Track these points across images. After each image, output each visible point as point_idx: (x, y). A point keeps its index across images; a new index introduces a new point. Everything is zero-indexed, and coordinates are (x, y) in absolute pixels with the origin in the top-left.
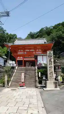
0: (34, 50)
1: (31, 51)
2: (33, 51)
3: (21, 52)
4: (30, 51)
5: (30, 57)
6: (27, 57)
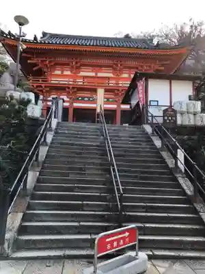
0: (111, 75)
1: (100, 75)
2: (109, 78)
3: (62, 76)
4: (96, 77)
6: (86, 99)
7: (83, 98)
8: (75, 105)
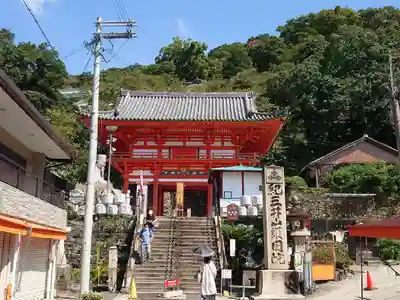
0: (201, 144)
1: (188, 144)
2: (199, 148)
3: (145, 147)
4: (184, 147)
5: (184, 170)
6: (173, 173)
7: (169, 172)
8: (161, 180)
